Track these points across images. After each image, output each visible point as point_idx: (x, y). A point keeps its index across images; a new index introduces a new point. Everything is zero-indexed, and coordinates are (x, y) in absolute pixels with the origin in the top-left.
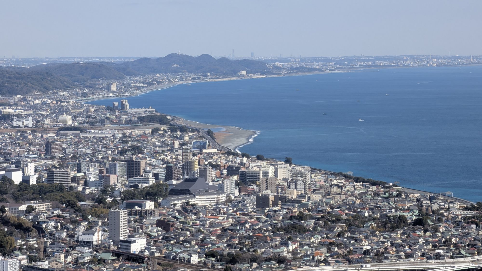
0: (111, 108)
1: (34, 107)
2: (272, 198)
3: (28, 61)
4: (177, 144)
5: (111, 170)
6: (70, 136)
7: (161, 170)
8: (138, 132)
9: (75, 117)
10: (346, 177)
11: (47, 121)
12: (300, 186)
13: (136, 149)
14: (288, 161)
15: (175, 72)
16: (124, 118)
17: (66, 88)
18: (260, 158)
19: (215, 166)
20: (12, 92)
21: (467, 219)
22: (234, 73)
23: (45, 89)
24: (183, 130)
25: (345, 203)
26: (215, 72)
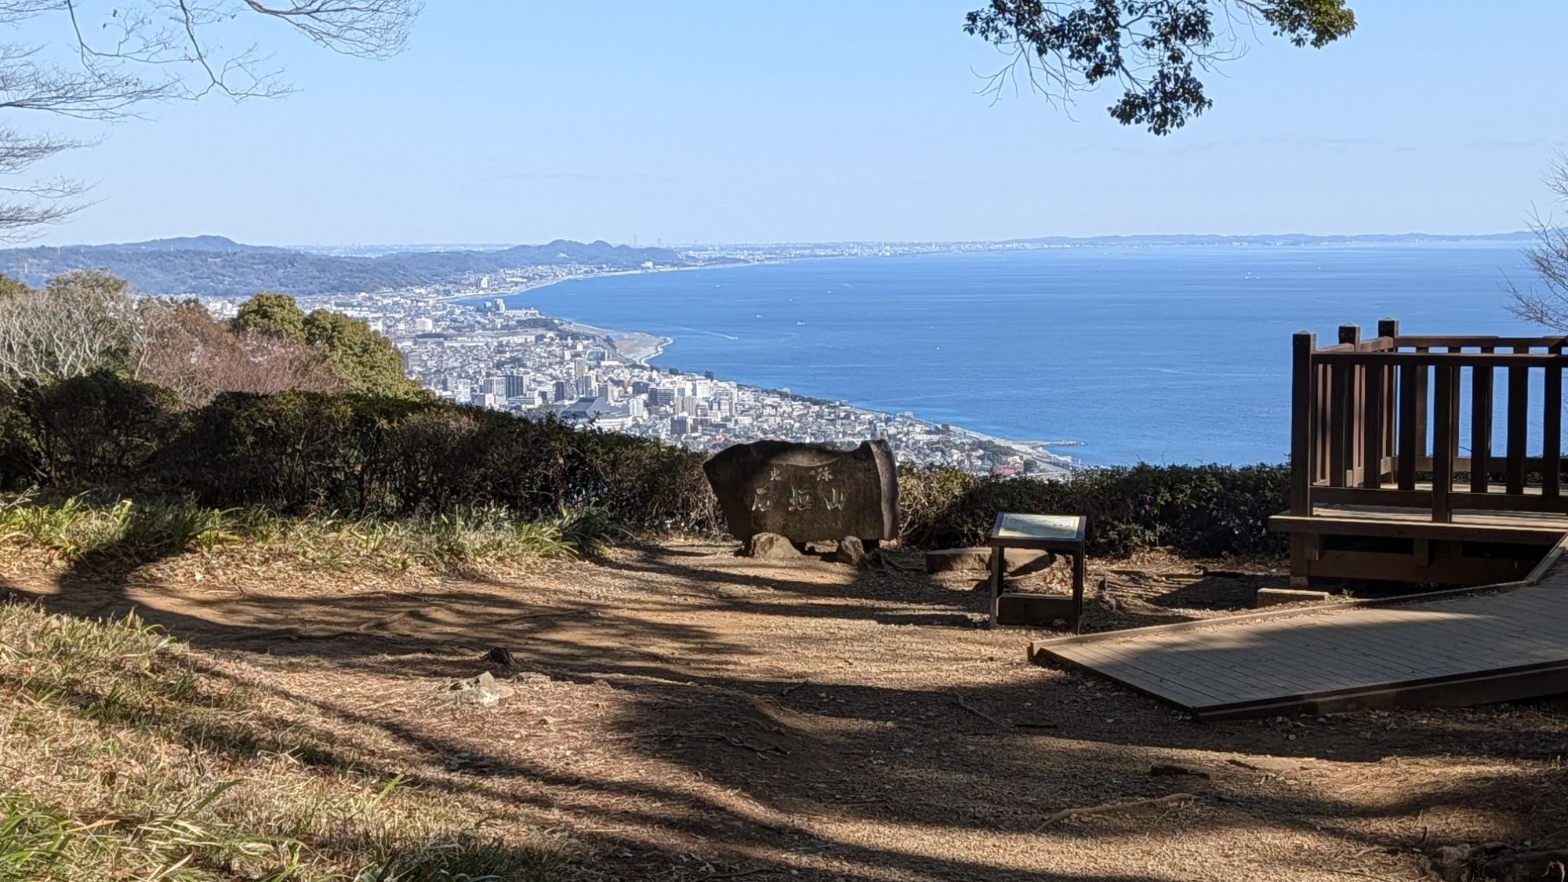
0: (483, 311)
1: (383, 309)
2: (690, 421)
3: (372, 249)
4: (568, 355)
5: (487, 388)
6: (431, 345)
7: (549, 388)
8: (519, 340)
9: (436, 321)
10: (783, 396)
11: (401, 326)
12: (725, 407)
13: (517, 362)
14: (709, 376)
15: (561, 263)
16: (499, 322)
17: (423, 284)
18: (673, 372)
19: (617, 383)
20: (354, 290)
21: (930, 444)
22: (637, 265)
23: (397, 286)
24: (575, 337)
25: (781, 427)
26: (613, 264)
